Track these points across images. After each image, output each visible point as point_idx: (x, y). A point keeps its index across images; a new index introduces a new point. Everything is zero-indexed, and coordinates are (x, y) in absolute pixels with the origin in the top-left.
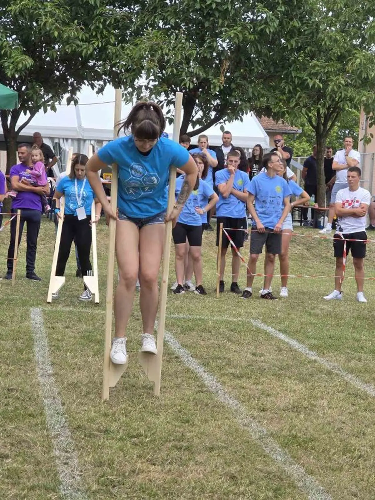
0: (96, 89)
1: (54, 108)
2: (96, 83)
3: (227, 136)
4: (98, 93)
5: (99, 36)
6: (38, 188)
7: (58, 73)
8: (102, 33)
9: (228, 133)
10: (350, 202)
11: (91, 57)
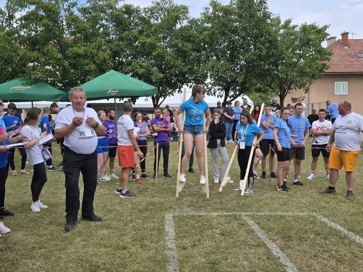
0: (189, 87)
1: (173, 95)
2: (189, 84)
3: (245, 100)
4: (190, 88)
5: (190, 64)
6: (167, 129)
7: (173, 81)
8: (191, 62)
9: (245, 99)
10: (321, 128)
11: (187, 73)
